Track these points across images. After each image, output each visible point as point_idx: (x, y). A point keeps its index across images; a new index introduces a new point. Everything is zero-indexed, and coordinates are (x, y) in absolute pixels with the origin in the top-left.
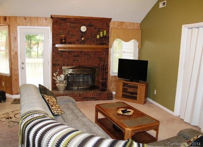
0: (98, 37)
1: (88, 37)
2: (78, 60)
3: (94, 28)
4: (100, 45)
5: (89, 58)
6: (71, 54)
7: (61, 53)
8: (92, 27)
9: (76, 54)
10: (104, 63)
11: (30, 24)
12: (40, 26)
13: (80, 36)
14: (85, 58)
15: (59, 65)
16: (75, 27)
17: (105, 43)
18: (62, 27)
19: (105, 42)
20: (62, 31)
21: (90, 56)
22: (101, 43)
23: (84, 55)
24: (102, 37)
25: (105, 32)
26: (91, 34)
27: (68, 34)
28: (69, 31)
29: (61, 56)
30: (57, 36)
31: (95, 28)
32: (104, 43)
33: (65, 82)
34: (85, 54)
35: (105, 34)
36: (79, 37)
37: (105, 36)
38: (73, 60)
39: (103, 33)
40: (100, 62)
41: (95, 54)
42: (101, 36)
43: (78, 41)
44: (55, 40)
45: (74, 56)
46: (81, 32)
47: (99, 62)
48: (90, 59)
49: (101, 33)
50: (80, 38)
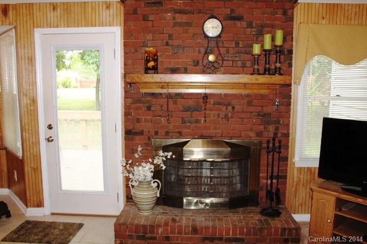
0: (257, 49)
1: (228, 52)
2: (197, 121)
3: (244, 24)
4: (264, 74)
5: (230, 115)
6: (175, 103)
7: (149, 98)
8: (238, 23)
9: (191, 103)
10: (277, 129)
11: (66, 23)
12: (92, 26)
13: (203, 50)
14: (219, 115)
15: (142, 133)
16: (188, 24)
17: (280, 68)
18: (150, 24)
19: (278, 65)
20: (150, 36)
21: (233, 108)
22: (265, 70)
23: (214, 104)
24: (270, 51)
25: (279, 34)
26: (237, 44)
27: (167, 44)
28: (170, 36)
29: (149, 108)
30: (136, 51)
31: (250, 25)
32: (276, 68)
33: (156, 184)
34: (219, 104)
35: (279, 42)
36: (199, 52)
37: (281, 47)
38: (183, 122)
39: (273, 39)
40: (265, 128)
41: (249, 104)
42: (268, 46)
43: (196, 64)
44: (130, 62)
45: (187, 109)
46: (206, 37)
47: (262, 127)
48: (232, 117)
49: (267, 38)
50: (202, 55)
